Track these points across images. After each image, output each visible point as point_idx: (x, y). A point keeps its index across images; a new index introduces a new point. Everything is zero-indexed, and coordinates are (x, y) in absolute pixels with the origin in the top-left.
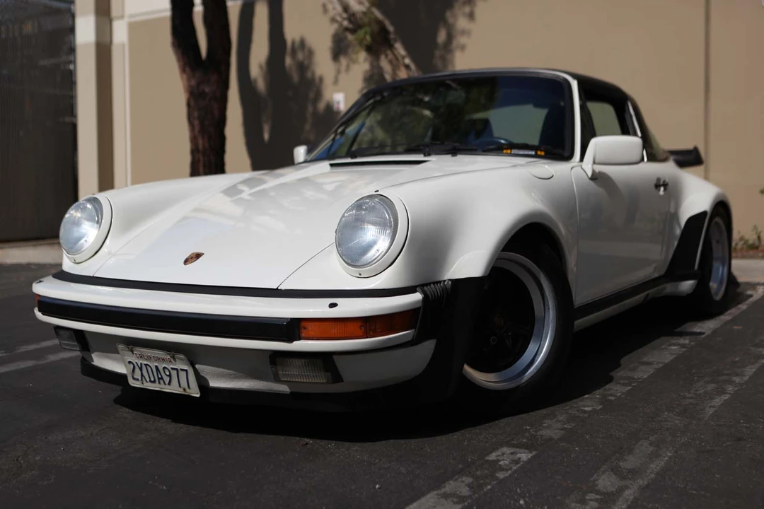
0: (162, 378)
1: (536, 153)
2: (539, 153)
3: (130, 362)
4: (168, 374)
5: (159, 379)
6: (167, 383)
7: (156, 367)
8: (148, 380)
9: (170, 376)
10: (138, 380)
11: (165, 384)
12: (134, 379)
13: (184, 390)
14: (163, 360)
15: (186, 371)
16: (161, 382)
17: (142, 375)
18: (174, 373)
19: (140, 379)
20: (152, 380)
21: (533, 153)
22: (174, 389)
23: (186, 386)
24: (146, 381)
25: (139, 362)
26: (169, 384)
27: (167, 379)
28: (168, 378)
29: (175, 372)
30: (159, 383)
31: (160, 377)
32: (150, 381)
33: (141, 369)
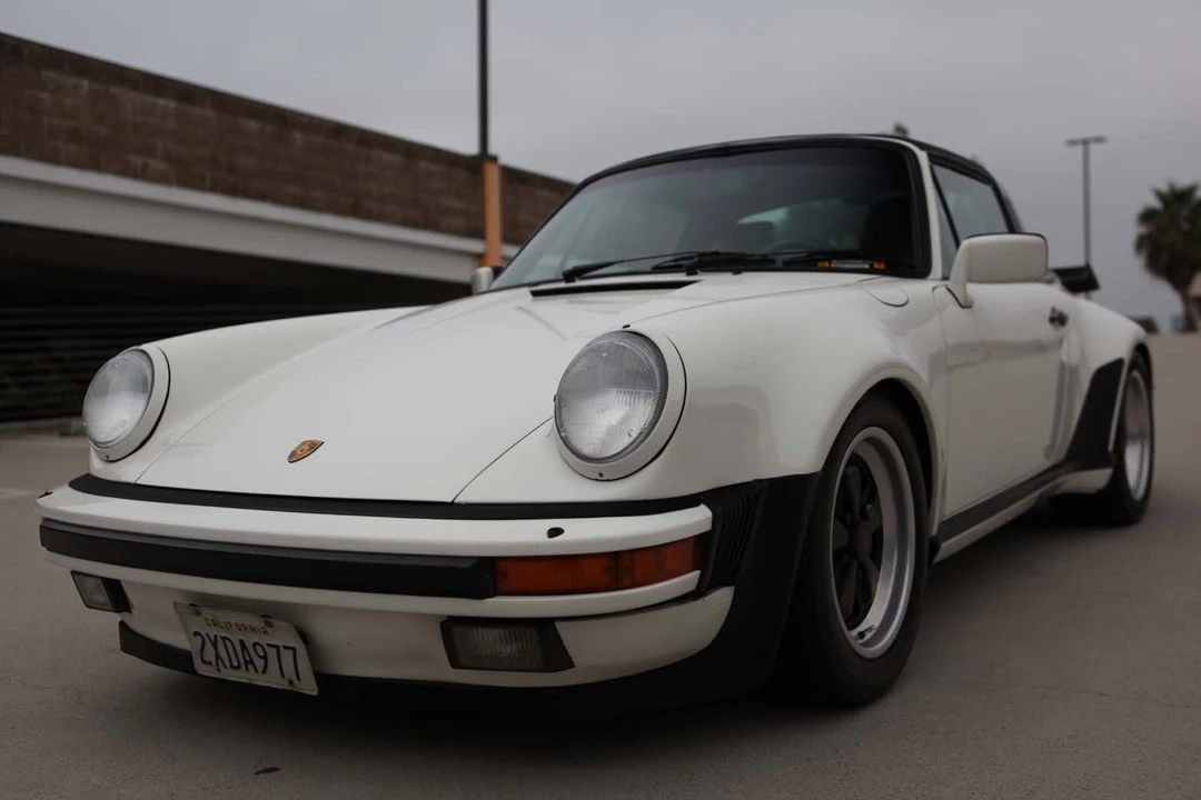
0: (252, 662)
1: (872, 266)
2: (876, 266)
3: (196, 634)
4: (262, 654)
5: (246, 662)
6: (260, 671)
7: (242, 642)
8: (228, 664)
9: (265, 658)
10: (211, 663)
11: (257, 671)
12: (204, 662)
13: (291, 682)
14: (253, 629)
15: (294, 649)
16: (250, 666)
17: (218, 656)
18: (272, 653)
19: (214, 663)
20: (235, 664)
21: (867, 266)
22: (273, 680)
23: (294, 678)
24: (225, 666)
25: (213, 632)
26: (264, 672)
27: (260, 663)
28: (263, 662)
29: (274, 651)
30: (247, 669)
31: (248, 659)
32: (232, 666)
33: (215, 645)
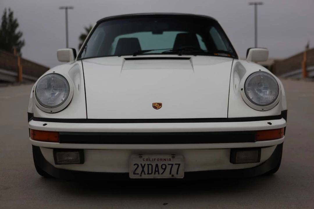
0: (158, 171)
5: (155, 171)
7: (157, 165)
8: (146, 172)
9: (165, 169)
11: (159, 174)
12: (134, 174)
13: (173, 176)
14: (165, 160)
15: (179, 164)
16: (157, 173)
17: (143, 171)
18: (169, 168)
19: (140, 173)
20: (150, 172)
22: (165, 176)
23: (175, 173)
24: (145, 174)
26: (162, 174)
27: (161, 171)
28: (163, 170)
29: (170, 166)
30: (155, 174)
31: (157, 170)
32: (148, 174)
33: (143, 168)
